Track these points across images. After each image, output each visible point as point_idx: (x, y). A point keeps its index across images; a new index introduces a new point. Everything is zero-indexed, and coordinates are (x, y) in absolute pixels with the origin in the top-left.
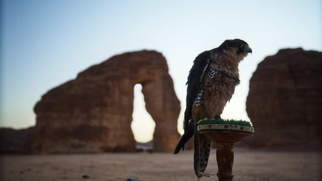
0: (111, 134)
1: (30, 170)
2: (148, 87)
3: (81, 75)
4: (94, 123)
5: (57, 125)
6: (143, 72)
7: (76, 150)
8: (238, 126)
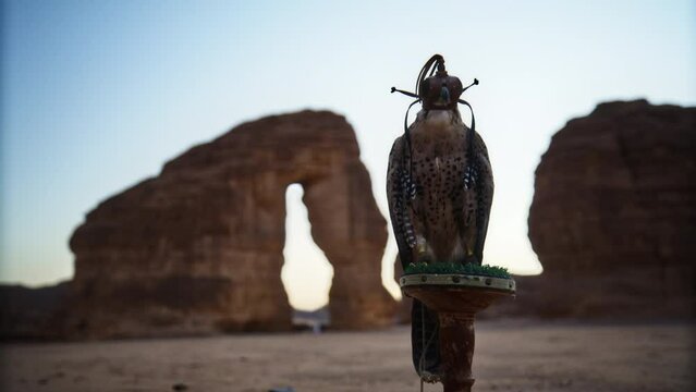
0: (239, 293)
1: (61, 375)
2: (317, 190)
3: (171, 167)
4: (201, 270)
5: (121, 275)
6: (304, 158)
7: (162, 329)
8: (481, 278)
